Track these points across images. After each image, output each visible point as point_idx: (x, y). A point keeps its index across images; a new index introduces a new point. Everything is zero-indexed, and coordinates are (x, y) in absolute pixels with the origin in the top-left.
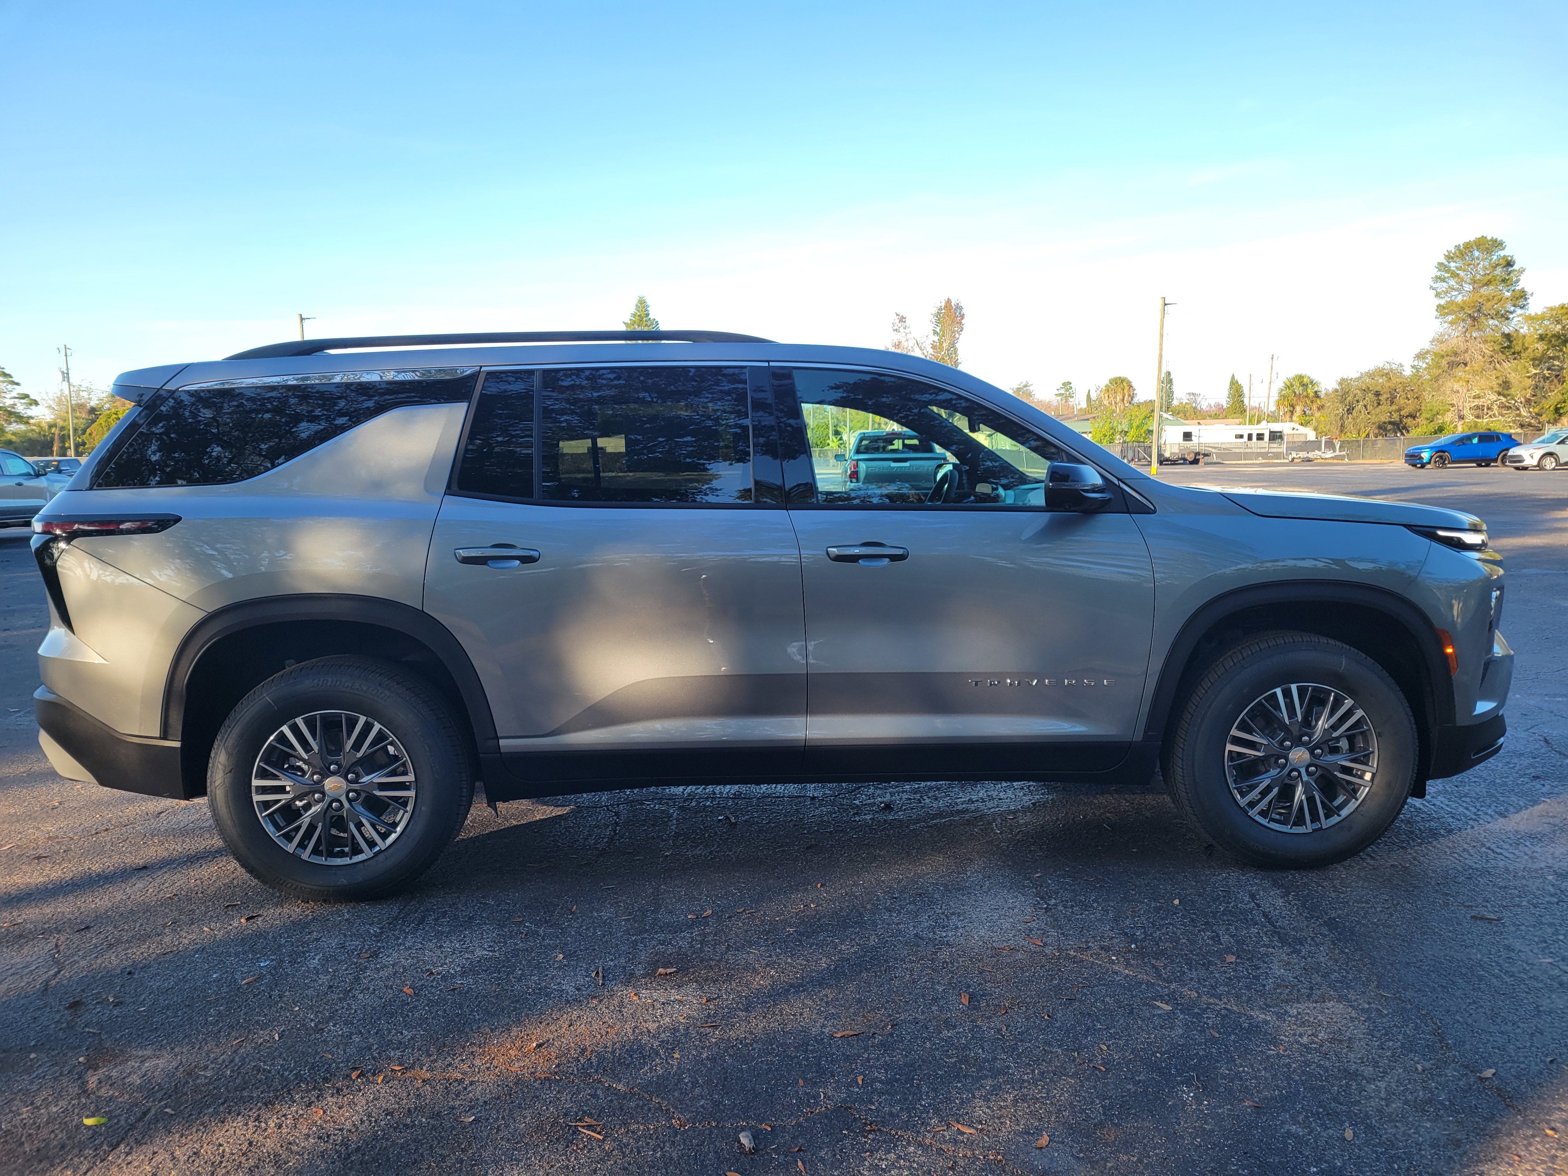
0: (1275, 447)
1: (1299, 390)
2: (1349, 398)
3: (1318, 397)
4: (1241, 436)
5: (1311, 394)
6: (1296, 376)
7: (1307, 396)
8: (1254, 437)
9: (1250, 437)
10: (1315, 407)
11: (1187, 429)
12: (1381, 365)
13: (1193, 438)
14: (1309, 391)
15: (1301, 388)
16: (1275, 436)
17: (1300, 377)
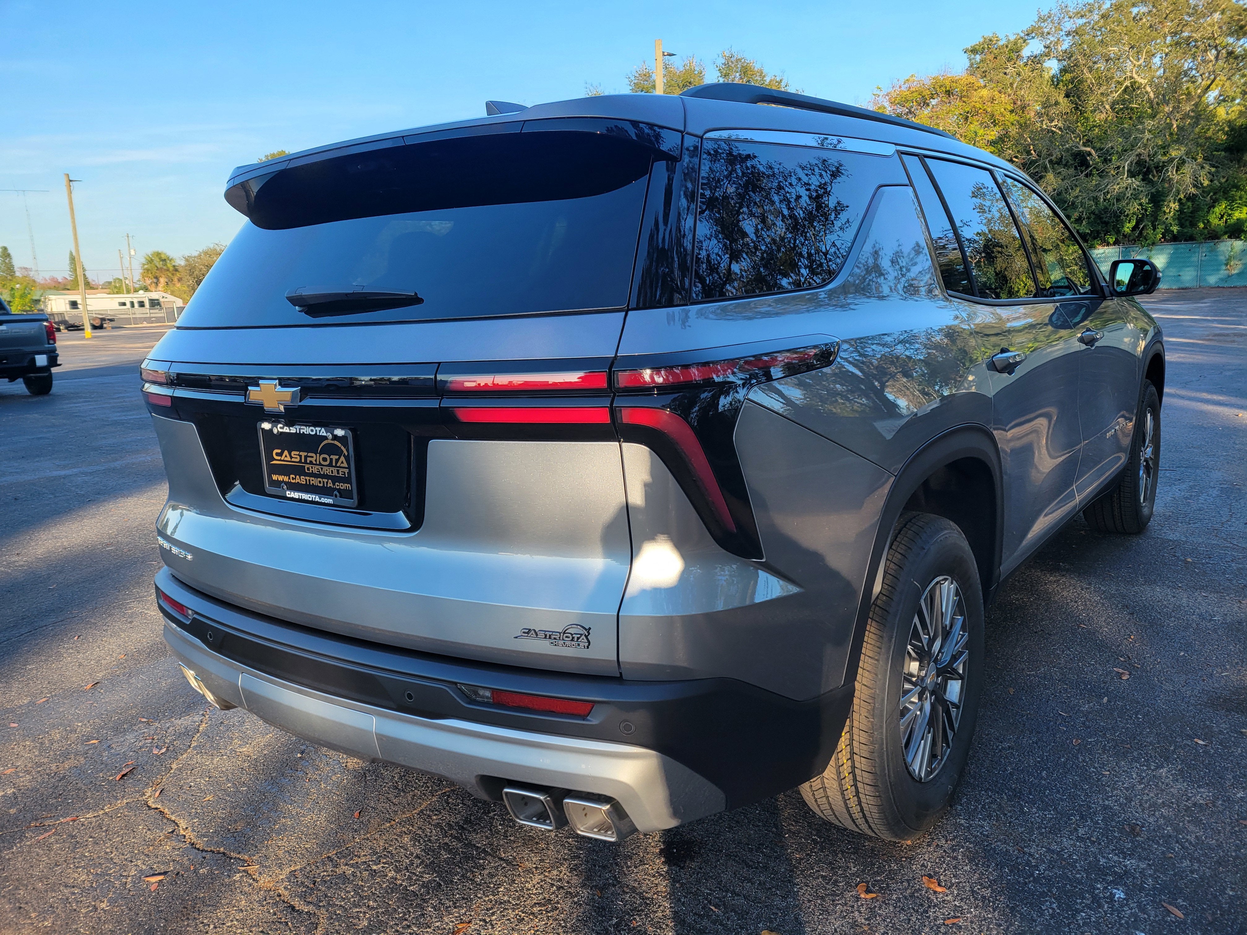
0: (157, 313)
1: (160, 264)
2: (196, 272)
3: (176, 270)
4: (124, 304)
5: (171, 269)
6: (154, 253)
7: (168, 270)
8: (136, 305)
9: (132, 304)
10: (175, 279)
11: (73, 298)
12: (212, 246)
13: (79, 306)
14: (169, 265)
15: (161, 263)
16: (154, 303)
17: (158, 254)
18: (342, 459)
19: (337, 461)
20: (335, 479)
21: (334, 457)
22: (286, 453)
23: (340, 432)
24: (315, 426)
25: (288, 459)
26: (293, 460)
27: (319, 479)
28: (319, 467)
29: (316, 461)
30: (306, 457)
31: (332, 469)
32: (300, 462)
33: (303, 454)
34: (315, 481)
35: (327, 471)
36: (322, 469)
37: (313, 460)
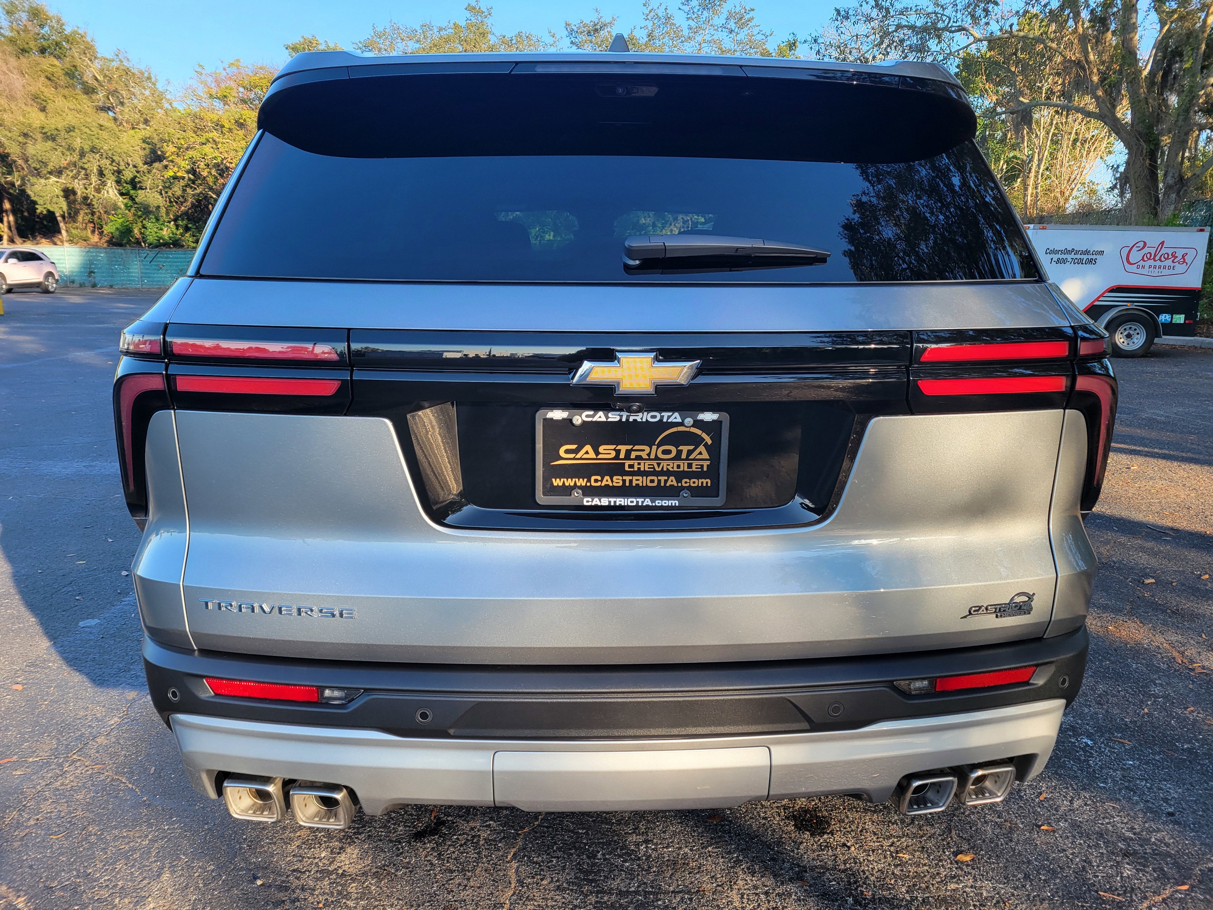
18: (702, 448)
19: (690, 452)
20: (680, 475)
21: (685, 449)
22: (588, 448)
23: (708, 417)
24: (660, 410)
25: (592, 455)
26: (600, 456)
27: (649, 478)
28: (655, 463)
29: (649, 455)
30: (628, 453)
31: (677, 463)
32: (617, 457)
33: (623, 448)
34: (638, 481)
35: (672, 466)
36: (659, 464)
37: (644, 455)
